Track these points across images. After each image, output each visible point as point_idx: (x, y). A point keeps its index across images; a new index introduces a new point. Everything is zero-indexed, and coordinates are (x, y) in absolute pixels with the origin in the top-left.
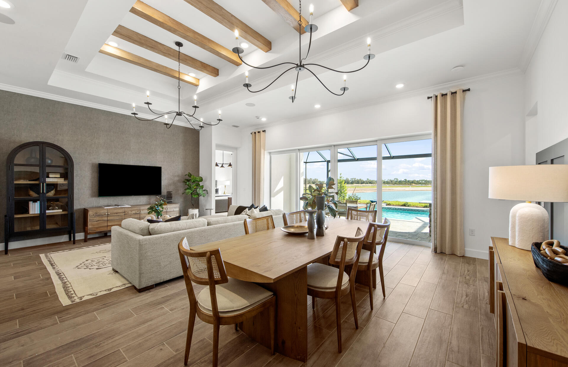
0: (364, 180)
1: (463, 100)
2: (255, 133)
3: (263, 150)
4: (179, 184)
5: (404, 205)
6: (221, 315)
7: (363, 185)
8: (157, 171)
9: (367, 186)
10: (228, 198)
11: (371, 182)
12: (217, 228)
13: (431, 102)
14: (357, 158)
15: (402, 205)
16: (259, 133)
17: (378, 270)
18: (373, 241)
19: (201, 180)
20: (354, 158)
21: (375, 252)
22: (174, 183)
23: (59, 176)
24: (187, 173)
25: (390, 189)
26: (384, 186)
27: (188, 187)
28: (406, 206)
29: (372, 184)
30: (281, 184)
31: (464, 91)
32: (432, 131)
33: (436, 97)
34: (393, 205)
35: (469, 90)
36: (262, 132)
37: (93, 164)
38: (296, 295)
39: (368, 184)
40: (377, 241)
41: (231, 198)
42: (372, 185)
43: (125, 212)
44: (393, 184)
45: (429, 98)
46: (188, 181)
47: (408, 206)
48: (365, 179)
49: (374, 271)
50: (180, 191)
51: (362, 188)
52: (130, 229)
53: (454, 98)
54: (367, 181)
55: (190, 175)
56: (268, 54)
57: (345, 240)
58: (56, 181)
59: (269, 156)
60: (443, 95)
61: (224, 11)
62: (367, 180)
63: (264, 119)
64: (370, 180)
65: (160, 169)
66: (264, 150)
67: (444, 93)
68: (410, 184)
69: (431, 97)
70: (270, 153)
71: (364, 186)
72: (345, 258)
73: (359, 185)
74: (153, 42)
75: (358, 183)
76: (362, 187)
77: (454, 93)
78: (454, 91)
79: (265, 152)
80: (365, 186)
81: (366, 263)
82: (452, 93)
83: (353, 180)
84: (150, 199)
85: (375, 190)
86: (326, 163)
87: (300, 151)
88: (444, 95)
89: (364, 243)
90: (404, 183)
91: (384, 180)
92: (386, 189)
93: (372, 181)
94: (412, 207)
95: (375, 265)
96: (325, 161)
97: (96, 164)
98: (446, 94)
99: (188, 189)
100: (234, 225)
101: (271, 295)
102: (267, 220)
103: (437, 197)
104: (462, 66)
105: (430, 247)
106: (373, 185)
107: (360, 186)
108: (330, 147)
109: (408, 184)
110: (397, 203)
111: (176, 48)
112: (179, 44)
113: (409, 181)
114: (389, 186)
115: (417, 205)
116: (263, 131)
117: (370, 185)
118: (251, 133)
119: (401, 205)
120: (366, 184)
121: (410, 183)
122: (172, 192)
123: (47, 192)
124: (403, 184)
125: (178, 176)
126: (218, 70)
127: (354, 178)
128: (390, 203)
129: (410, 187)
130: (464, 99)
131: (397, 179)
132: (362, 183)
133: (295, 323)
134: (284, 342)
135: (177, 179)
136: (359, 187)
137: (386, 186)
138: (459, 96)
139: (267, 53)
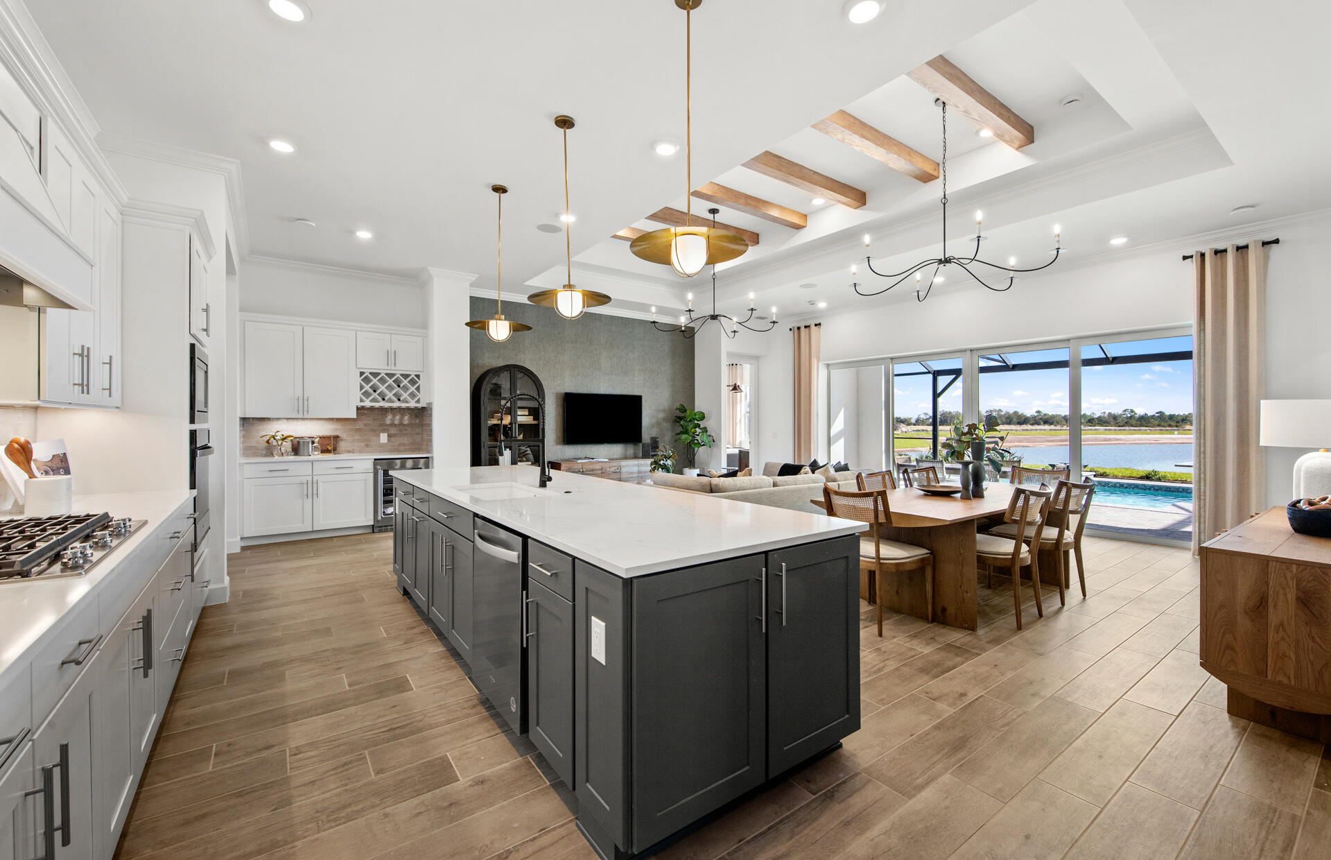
0: (1028, 415)
1: (1265, 262)
2: (799, 328)
3: (816, 361)
4: (665, 424)
5: (1147, 477)
6: (882, 561)
7: (1024, 427)
8: (634, 403)
9: (1036, 430)
10: (740, 451)
11: (1048, 420)
12: (788, 491)
13: (1192, 267)
14: (1014, 363)
15: (1142, 478)
16: (807, 329)
17: (1072, 552)
18: (1064, 507)
19: (703, 417)
20: (1005, 363)
21: (1068, 529)
22: (658, 424)
23: (527, 413)
24: (678, 405)
25: (1110, 440)
26: (1091, 430)
27: (681, 429)
28: (1153, 480)
29: (1051, 424)
30: (839, 424)
31: (1264, 244)
32: (1192, 319)
33: (1203, 255)
34: (1116, 477)
35: (1277, 241)
36: (813, 327)
37: (557, 394)
38: (961, 554)
39: (1039, 424)
40: (1072, 507)
41: (748, 452)
42: (1052, 427)
43: (602, 469)
44: (1119, 426)
45: (1185, 258)
46: (680, 418)
47: (1159, 480)
48: (1029, 412)
49: (1066, 553)
50: (666, 438)
51: (1021, 435)
52: (676, 485)
53: (1243, 258)
54: (1035, 417)
55: (683, 410)
56: (858, 211)
57: (1027, 492)
58: (526, 420)
59: (826, 371)
60: (1216, 252)
61: (805, 171)
62: (1036, 414)
63: (822, 305)
64: (1045, 415)
65: (640, 397)
66: (818, 361)
67: (1220, 246)
68: (1177, 426)
69: (1192, 257)
70: (828, 365)
71: (1027, 430)
72: (1026, 518)
73: (1013, 427)
74: (679, 213)
75: (1009, 423)
76: (1022, 432)
77: (1243, 249)
78: (1241, 243)
79: (820, 364)
80: (1032, 430)
81: (1054, 540)
82: (1238, 248)
83: (994, 414)
84: (626, 450)
85: (1065, 441)
86: (931, 376)
87: (894, 361)
88: (1220, 253)
89: (1050, 510)
90: (1156, 422)
91: (1088, 414)
92: (1096, 440)
93: (1053, 417)
94: (1169, 481)
95: (1068, 544)
96: (929, 372)
97: (560, 394)
98: (1225, 251)
99: (682, 433)
100: (810, 489)
101: (927, 553)
102: (884, 478)
103: (1205, 450)
104: (1252, 207)
105: (1190, 550)
106: (1056, 428)
107: (1016, 430)
108: (962, 353)
109: (1170, 426)
110: (1128, 473)
111: (710, 217)
112: (714, 211)
113: (1171, 417)
114: (1106, 430)
115: (1185, 479)
116: (816, 325)
117: (1047, 427)
118: (791, 330)
119: (1138, 476)
120: (1032, 424)
121: (1177, 422)
122: (658, 438)
123: (519, 435)
124: (1154, 426)
125: (664, 411)
126: (758, 235)
127: (995, 411)
128: (1105, 473)
129: (1176, 432)
130: (1266, 259)
131: (1132, 411)
132: (1020, 423)
133: (961, 587)
134: (944, 610)
135: (661, 415)
136: (1014, 434)
137: (1096, 430)
138: (1252, 255)
139: (856, 210)
